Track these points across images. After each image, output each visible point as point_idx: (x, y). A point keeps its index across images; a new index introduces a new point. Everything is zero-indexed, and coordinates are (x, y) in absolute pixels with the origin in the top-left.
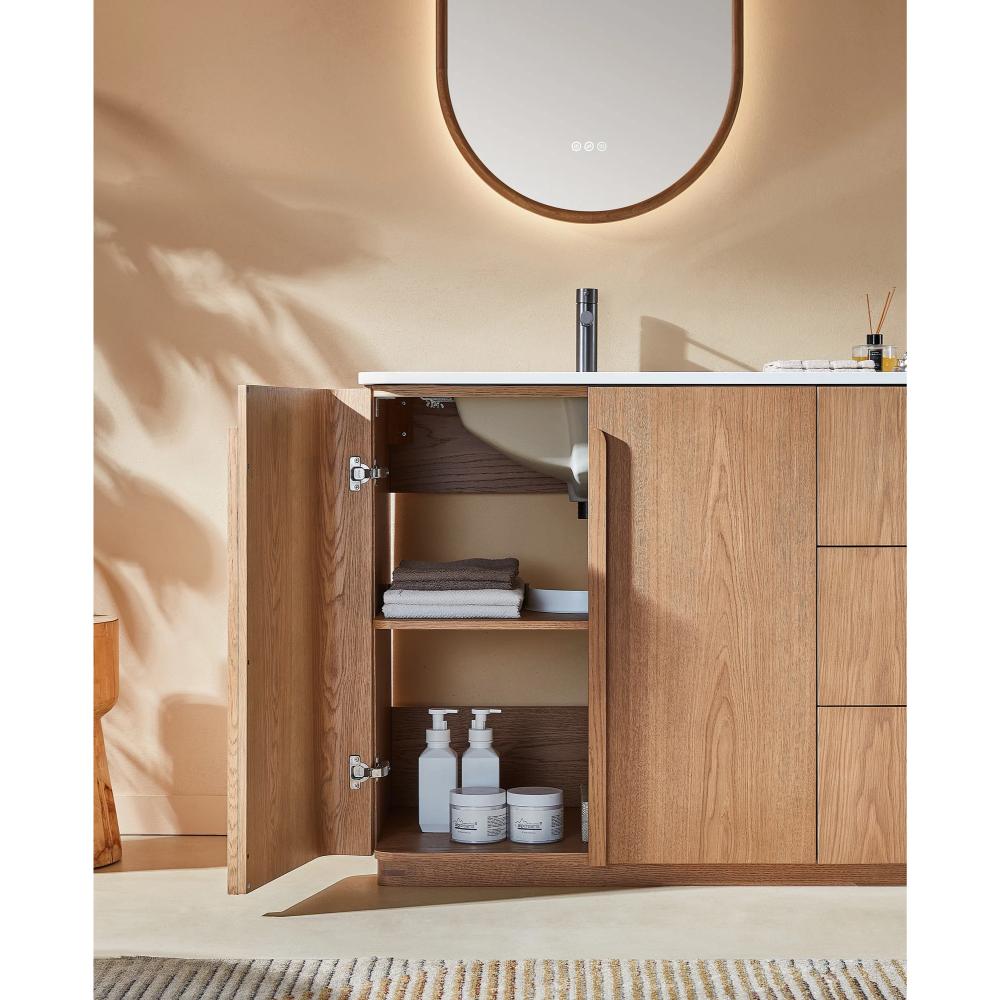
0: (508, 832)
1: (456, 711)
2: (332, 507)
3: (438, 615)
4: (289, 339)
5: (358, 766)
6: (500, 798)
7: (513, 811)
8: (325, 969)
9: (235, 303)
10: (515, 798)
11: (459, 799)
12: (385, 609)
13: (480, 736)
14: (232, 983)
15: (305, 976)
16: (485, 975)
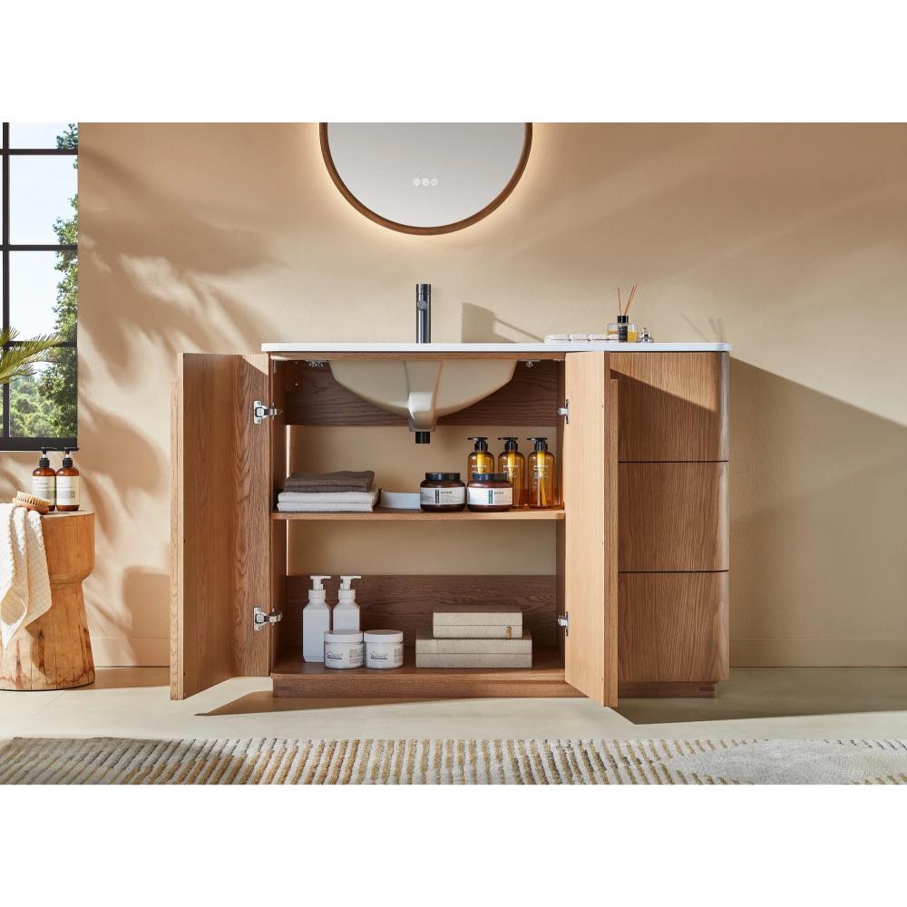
0: (364, 661)
1: (329, 577)
2: (241, 435)
3: (316, 510)
4: (217, 318)
5: (259, 614)
6: (358, 637)
7: (368, 645)
8: (230, 744)
9: (179, 294)
10: (369, 637)
11: (330, 638)
12: (279, 506)
13: (347, 595)
14: (167, 752)
15: (216, 749)
16: (338, 748)
